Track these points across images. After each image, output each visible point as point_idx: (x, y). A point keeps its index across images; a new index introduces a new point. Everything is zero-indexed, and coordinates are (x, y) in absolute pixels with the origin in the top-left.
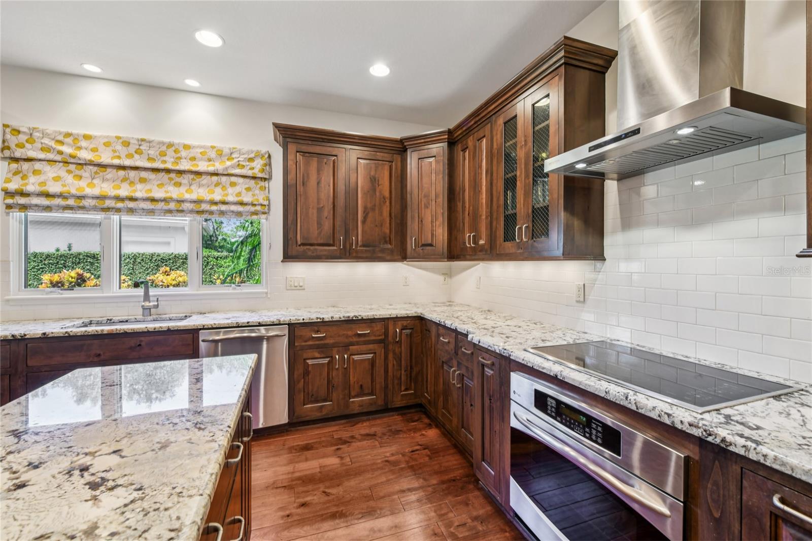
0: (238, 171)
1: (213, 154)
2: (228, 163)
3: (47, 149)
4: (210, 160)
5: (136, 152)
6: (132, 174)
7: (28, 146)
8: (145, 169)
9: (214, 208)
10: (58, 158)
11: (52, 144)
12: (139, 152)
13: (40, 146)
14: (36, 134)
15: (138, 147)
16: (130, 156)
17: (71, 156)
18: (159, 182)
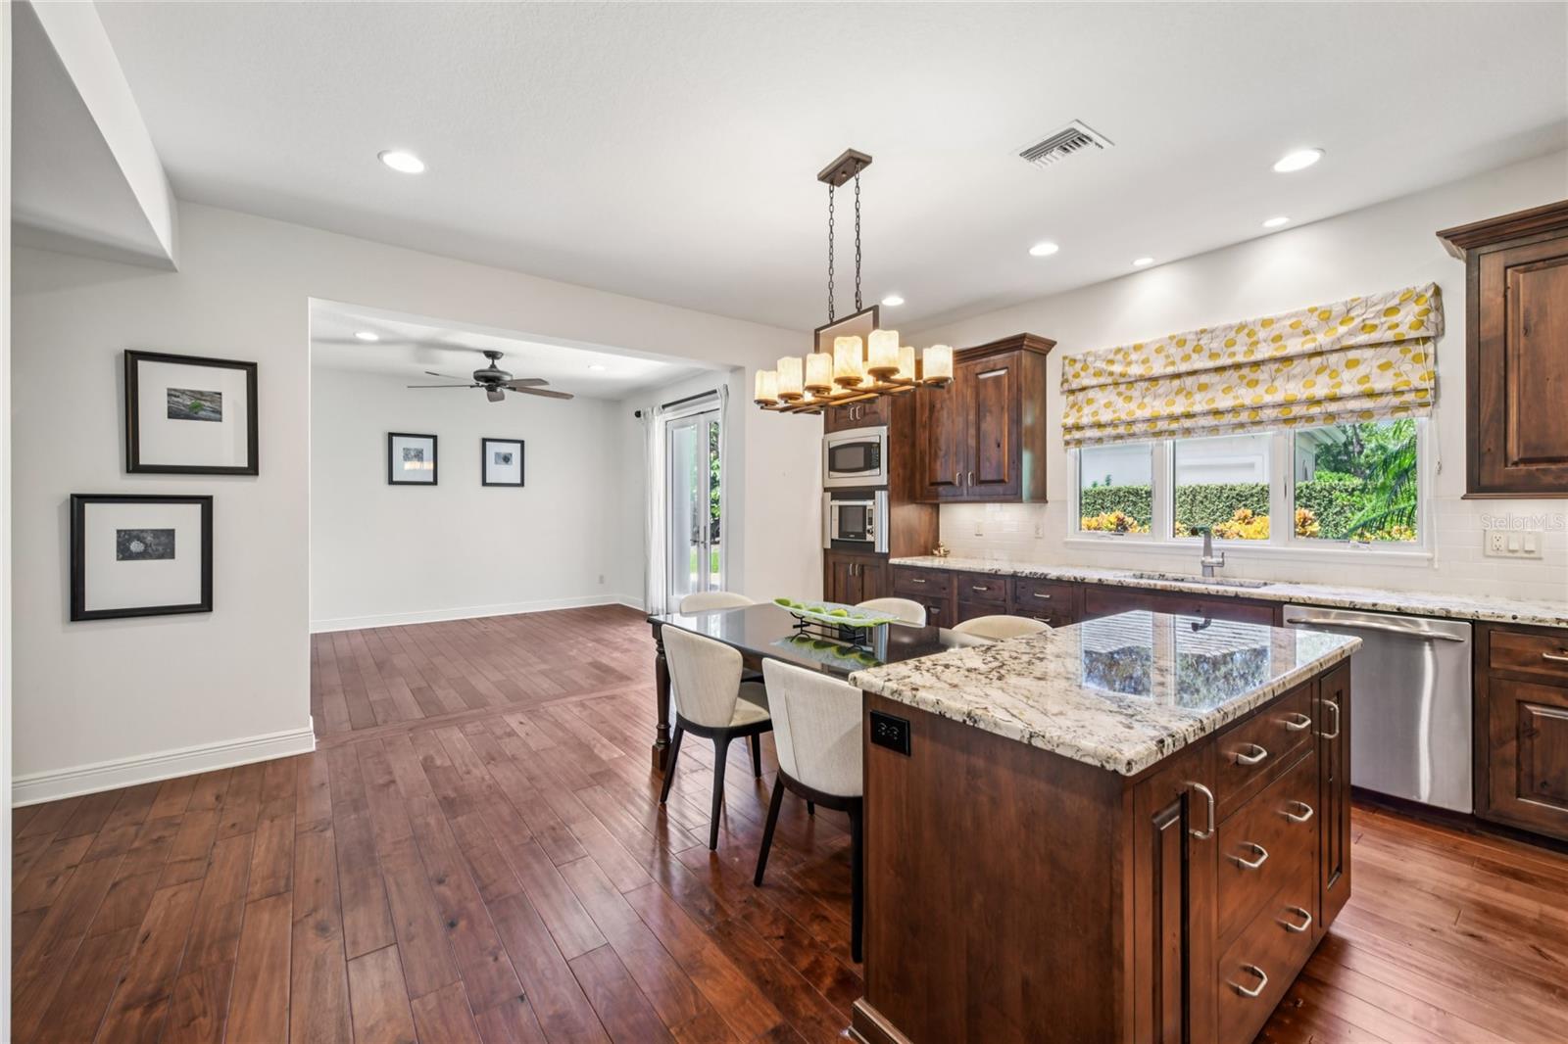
0: (1362, 338)
1: (1312, 322)
2: (1343, 329)
3: (1098, 374)
4: (1306, 333)
5: (1194, 351)
6: (1189, 381)
7: (1082, 374)
8: (1206, 371)
9: (1315, 410)
10: (1109, 380)
11: (1104, 366)
12: (1198, 349)
13: (1092, 372)
14: (1090, 359)
15: (1195, 343)
16: (1186, 358)
17: (1123, 375)
18: (1225, 386)
